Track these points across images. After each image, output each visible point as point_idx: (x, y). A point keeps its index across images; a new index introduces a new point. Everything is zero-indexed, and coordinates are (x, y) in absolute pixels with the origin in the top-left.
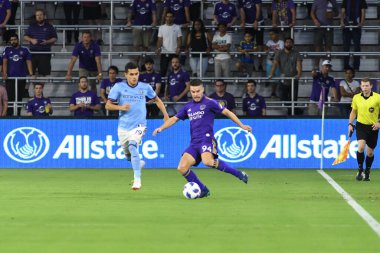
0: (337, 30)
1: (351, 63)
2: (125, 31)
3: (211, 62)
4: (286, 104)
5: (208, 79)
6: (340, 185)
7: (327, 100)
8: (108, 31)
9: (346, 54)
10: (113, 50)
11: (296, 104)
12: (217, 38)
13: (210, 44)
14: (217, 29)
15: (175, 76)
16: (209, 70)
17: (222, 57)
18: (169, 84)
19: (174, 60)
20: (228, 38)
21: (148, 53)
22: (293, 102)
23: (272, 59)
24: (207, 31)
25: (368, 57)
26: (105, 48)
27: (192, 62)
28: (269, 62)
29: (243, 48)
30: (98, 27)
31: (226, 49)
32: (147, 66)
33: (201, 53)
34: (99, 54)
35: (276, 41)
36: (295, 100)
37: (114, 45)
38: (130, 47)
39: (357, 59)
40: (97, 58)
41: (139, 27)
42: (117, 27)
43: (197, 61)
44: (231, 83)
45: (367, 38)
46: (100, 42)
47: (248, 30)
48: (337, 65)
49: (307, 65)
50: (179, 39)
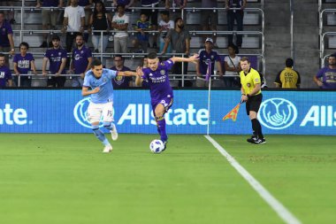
0: (222, 11)
1: (234, 41)
2: (35, 12)
3: (110, 39)
4: (177, 77)
5: (108, 54)
6: (225, 148)
7: (213, 73)
8: (19, 11)
9: (230, 33)
10: (25, 28)
11: (185, 77)
12: (116, 18)
13: (110, 23)
14: (116, 10)
15: (79, 52)
16: (109, 47)
17: (120, 35)
18: (74, 59)
19: (78, 38)
20: (125, 19)
21: (55, 32)
22: (183, 75)
23: (164, 37)
24: (107, 12)
25: (249, 36)
26: (17, 27)
27: (94, 39)
28: (162, 40)
29: (139, 27)
30: (11, 8)
31: (124, 28)
32: (54, 43)
33: (102, 32)
34: (12, 32)
35: (166, 21)
36: (185, 73)
37: (25, 24)
38: (39, 26)
39: (240, 38)
40: (9, 36)
41: (47, 8)
42: (28, 8)
43: (99, 39)
44: (128, 58)
45: (249, 19)
46: (13, 21)
47: (143, 12)
48: (221, 42)
49: (195, 42)
50: (83, 19)
